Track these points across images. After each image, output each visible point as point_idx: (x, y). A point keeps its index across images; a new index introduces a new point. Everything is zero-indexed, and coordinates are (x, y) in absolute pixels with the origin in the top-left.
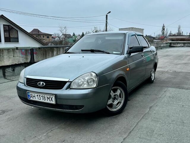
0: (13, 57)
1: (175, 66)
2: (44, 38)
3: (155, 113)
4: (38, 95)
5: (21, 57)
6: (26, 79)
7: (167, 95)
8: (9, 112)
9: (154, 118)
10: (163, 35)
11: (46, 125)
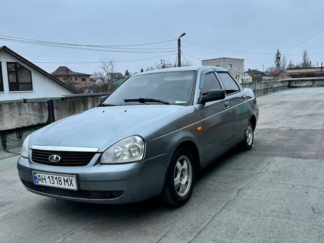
0: (18, 116)
1: (292, 120)
2: (77, 82)
3: (246, 200)
4: (50, 176)
5: (31, 115)
6: (31, 151)
7: (270, 169)
8: (7, 207)
9: (243, 207)
10: (278, 68)
11: (63, 225)
